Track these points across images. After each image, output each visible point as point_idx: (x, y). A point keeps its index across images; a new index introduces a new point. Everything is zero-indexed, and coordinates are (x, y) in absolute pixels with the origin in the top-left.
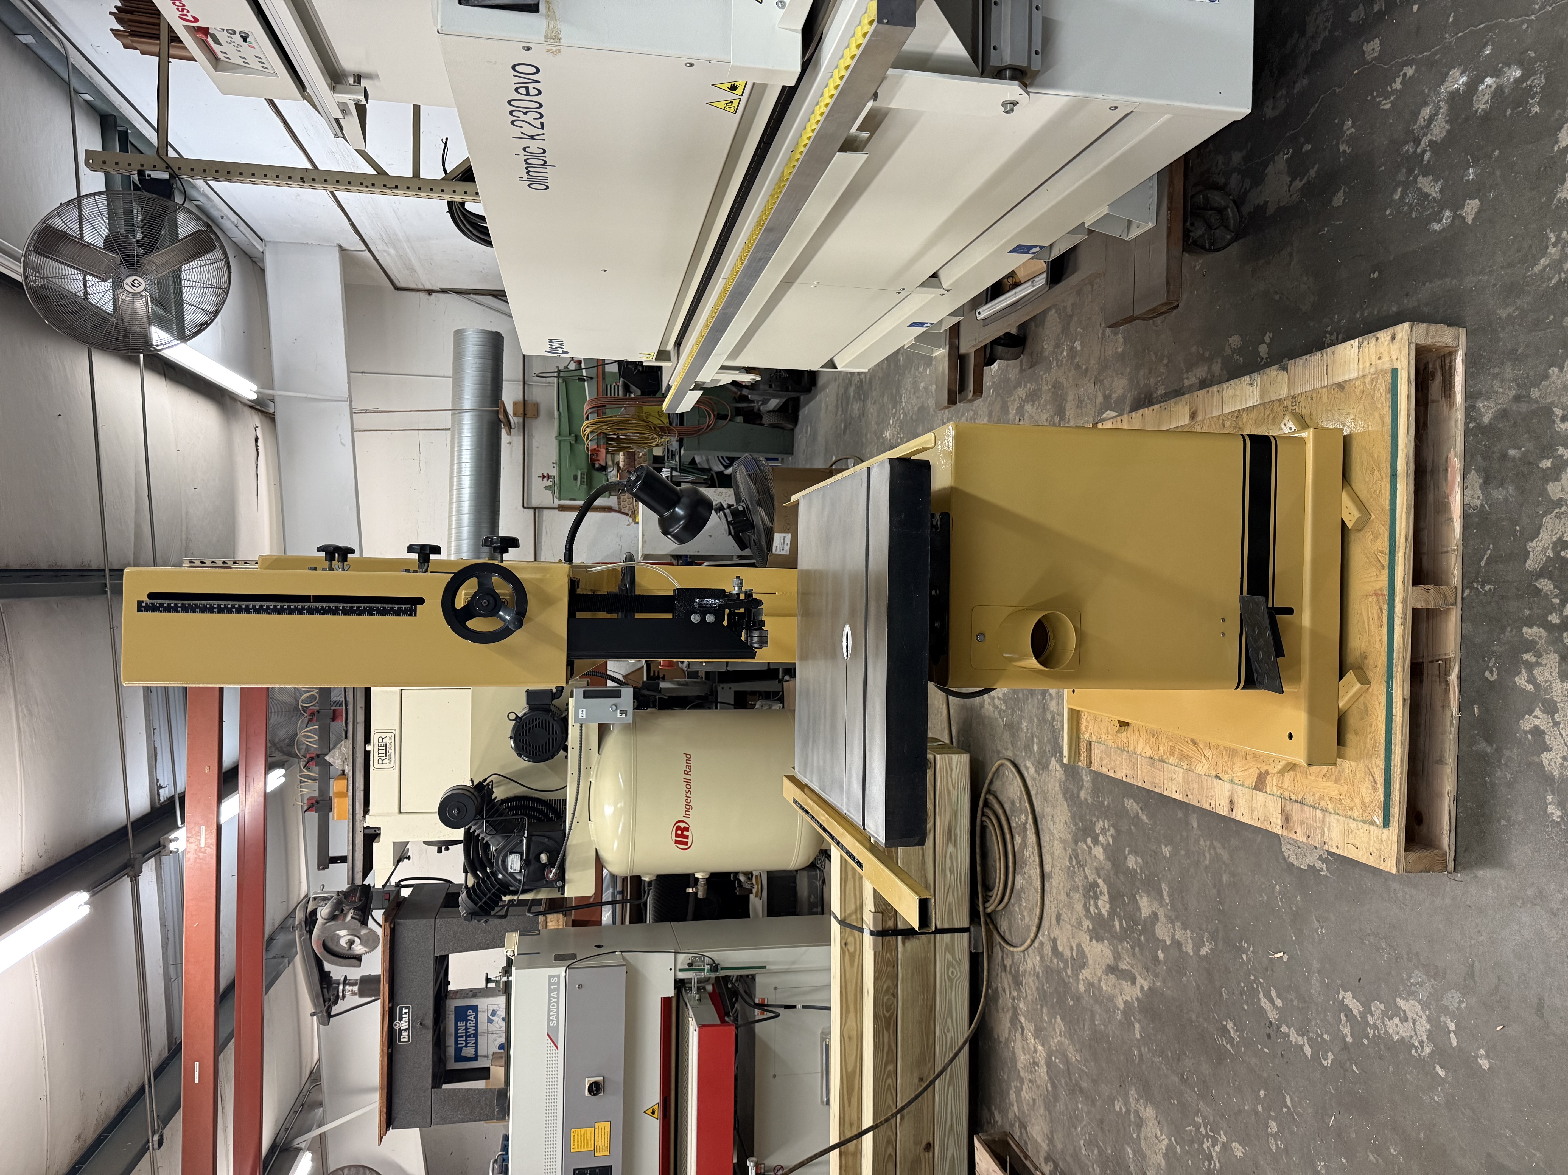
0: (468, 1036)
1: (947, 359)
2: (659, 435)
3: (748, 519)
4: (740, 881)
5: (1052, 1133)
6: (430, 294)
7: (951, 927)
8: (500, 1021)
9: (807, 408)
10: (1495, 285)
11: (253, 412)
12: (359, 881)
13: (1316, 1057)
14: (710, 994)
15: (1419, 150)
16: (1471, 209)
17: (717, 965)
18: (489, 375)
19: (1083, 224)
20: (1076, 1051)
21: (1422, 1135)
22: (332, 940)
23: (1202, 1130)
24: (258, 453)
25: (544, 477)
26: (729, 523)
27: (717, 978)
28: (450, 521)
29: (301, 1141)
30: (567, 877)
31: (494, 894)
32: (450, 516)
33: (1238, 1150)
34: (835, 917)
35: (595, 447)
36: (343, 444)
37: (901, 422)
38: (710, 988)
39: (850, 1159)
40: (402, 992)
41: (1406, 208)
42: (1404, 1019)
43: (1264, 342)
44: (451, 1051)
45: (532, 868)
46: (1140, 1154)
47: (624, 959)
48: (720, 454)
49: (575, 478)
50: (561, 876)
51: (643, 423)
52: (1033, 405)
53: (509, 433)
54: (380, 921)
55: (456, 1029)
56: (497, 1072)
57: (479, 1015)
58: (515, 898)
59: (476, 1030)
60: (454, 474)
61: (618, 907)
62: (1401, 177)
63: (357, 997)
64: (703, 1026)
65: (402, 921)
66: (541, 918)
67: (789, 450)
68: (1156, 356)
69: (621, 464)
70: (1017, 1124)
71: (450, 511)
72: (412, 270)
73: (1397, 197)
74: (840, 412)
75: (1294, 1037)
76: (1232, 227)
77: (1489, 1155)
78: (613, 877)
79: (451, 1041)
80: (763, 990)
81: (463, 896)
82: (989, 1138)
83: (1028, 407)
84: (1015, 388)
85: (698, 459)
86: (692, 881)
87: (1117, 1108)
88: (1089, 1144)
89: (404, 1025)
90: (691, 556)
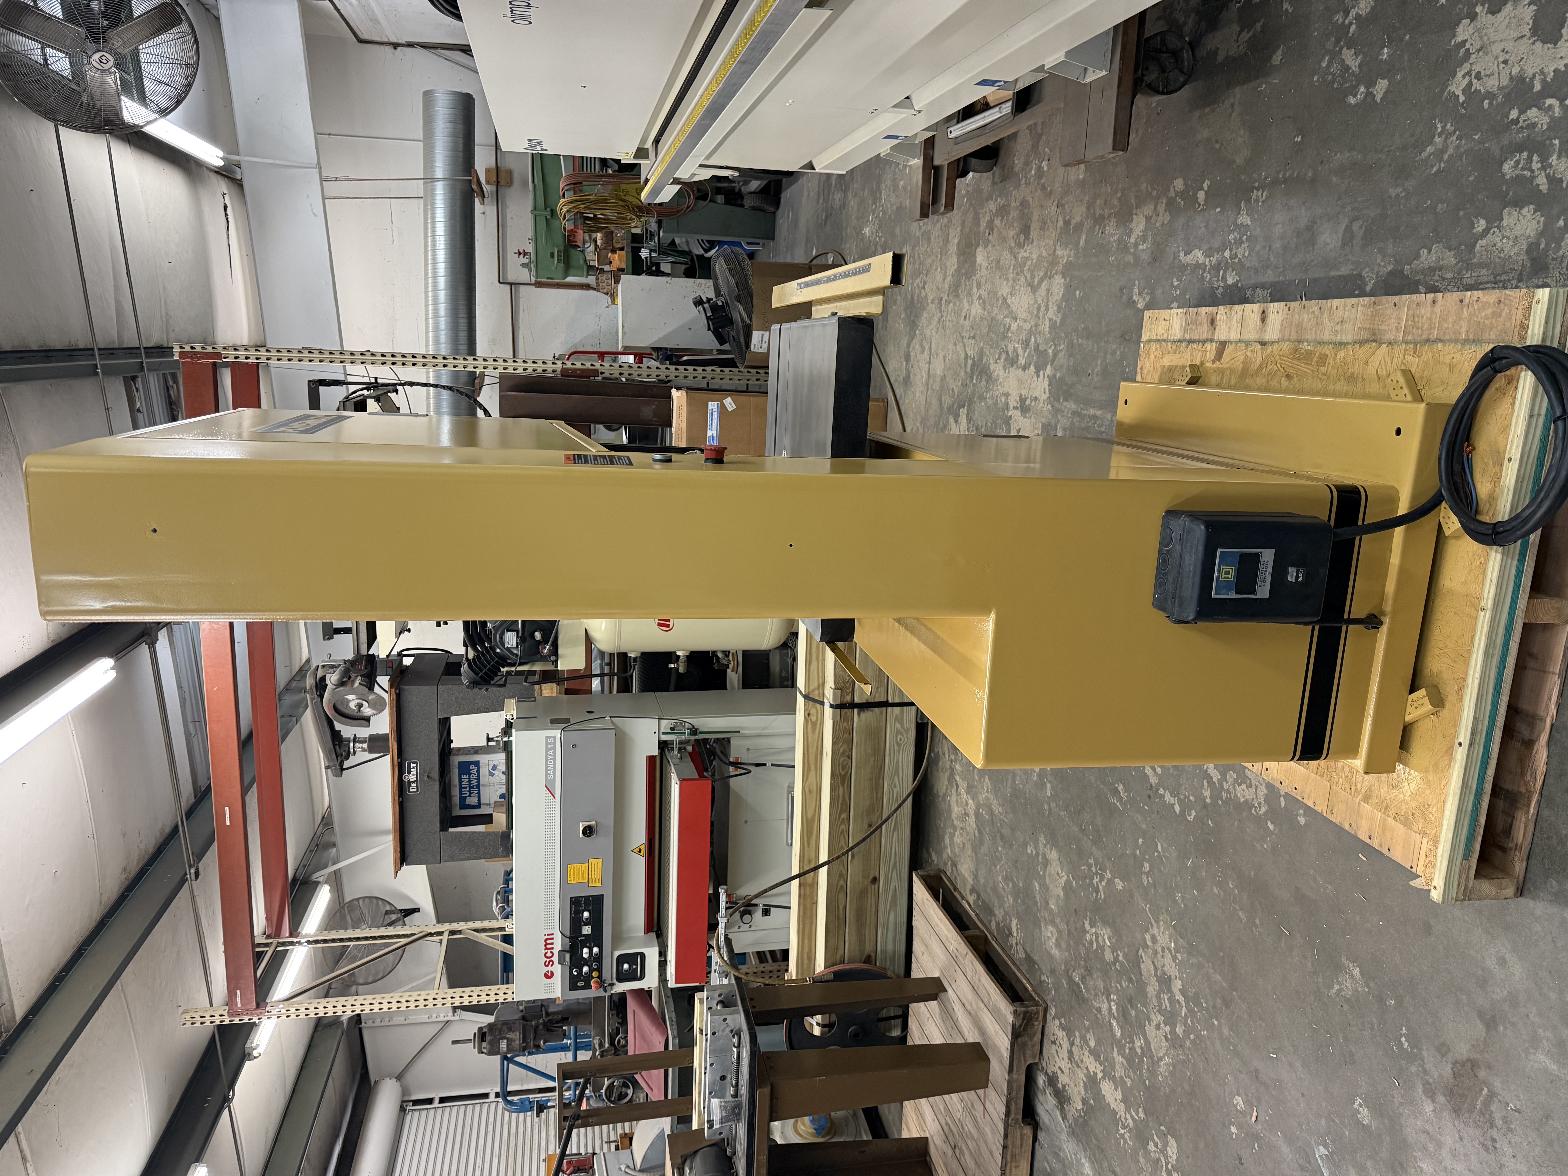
0: (470, 788)
1: (921, 170)
2: (637, 216)
3: (727, 315)
4: (718, 657)
5: (977, 870)
6: (395, 48)
7: (901, 701)
8: (501, 774)
9: (789, 190)
10: (1390, 165)
11: (219, 177)
12: (364, 651)
13: (1182, 812)
14: (690, 754)
15: (1347, 22)
16: (1382, 85)
17: (696, 730)
18: (461, 141)
19: (1043, 65)
20: (999, 805)
21: (1252, 873)
22: (342, 703)
23: (1093, 869)
24: (228, 222)
25: (520, 253)
26: (708, 318)
27: (696, 740)
28: (427, 297)
29: (317, 876)
30: (559, 652)
31: (493, 666)
32: (426, 292)
33: (1119, 885)
34: (800, 692)
35: (572, 227)
36: (315, 215)
37: (880, 220)
38: (690, 748)
39: (808, 889)
40: (409, 750)
41: (1330, 77)
42: (1250, 786)
43: (1202, 189)
44: (456, 800)
45: (527, 644)
46: (1044, 887)
47: (613, 723)
48: (701, 237)
49: (552, 255)
50: (555, 651)
51: (621, 203)
52: (1002, 221)
53: (483, 203)
54: (386, 688)
55: (460, 781)
56: (500, 818)
57: (481, 770)
58: (513, 669)
59: (479, 782)
60: (429, 247)
61: (606, 679)
62: (1329, 45)
63: (367, 753)
64: (684, 780)
65: (404, 687)
66: (536, 687)
67: (770, 234)
68: (1112, 188)
69: (599, 242)
70: (949, 863)
71: (426, 287)
72: (375, 21)
73: (1324, 65)
74: (821, 201)
75: (1168, 798)
76: (1185, 70)
77: (1297, 888)
78: (602, 654)
79: (455, 792)
80: (736, 751)
81: (465, 668)
82: (925, 873)
83: (997, 222)
84: (987, 200)
85: (677, 241)
86: (674, 658)
87: (1029, 851)
88: (1006, 879)
89: (412, 778)
90: (671, 349)
